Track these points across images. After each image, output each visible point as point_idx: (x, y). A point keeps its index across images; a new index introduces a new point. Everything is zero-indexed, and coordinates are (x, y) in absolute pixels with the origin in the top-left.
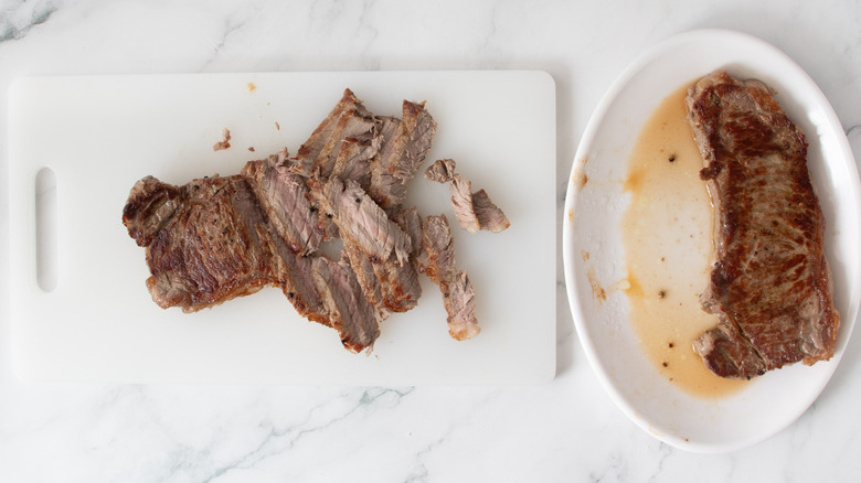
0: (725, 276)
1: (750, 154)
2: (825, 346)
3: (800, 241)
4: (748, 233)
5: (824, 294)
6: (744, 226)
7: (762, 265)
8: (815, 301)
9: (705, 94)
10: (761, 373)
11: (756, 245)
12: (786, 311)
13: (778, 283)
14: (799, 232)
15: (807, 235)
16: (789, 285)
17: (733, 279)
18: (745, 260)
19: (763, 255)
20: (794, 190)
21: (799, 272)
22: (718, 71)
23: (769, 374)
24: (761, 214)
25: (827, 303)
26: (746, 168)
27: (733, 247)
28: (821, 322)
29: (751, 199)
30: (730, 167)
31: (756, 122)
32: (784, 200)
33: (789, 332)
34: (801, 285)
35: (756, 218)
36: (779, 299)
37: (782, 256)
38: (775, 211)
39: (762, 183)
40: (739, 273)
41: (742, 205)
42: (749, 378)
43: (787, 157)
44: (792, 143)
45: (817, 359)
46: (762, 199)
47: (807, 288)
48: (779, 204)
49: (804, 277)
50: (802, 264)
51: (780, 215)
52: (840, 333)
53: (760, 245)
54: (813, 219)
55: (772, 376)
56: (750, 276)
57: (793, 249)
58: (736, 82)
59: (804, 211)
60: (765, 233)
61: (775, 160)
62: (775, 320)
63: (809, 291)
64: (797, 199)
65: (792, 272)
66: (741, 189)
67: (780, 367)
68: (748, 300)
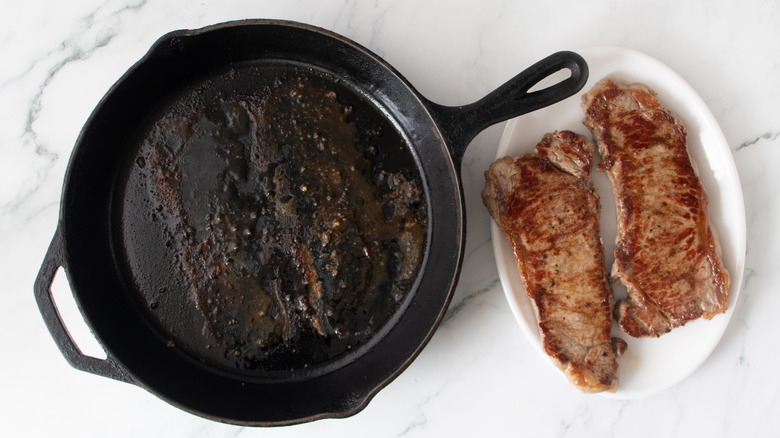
0: (627, 253)
1: (638, 147)
2: (719, 301)
3: (687, 216)
4: (642, 214)
5: (713, 258)
6: (638, 209)
7: (657, 240)
8: (707, 265)
9: (595, 101)
10: (668, 331)
11: (650, 224)
12: (683, 276)
13: (673, 253)
14: (686, 209)
15: (693, 211)
16: (683, 254)
17: (634, 254)
18: (642, 237)
19: (657, 232)
20: (679, 173)
21: (690, 242)
22: (603, 80)
23: (675, 331)
24: (652, 197)
25: (717, 266)
26: (635, 159)
27: (631, 227)
28: (714, 282)
29: (642, 185)
30: (622, 160)
31: (639, 119)
32: (670, 184)
33: (687, 294)
34: (692, 253)
35: (649, 201)
36: (676, 267)
37: (673, 231)
38: (664, 193)
39: (650, 171)
40: (639, 249)
41: (635, 191)
42: (658, 336)
43: (670, 147)
44: (672, 134)
45: (714, 313)
46: (652, 184)
47: (697, 255)
48: (666, 187)
49: (694, 247)
50: (691, 236)
51: (668, 197)
52: (731, 289)
53: (653, 224)
54: (696, 196)
55: (677, 333)
56: (647, 250)
57: (681, 224)
58: (620, 87)
59: (688, 191)
60: (657, 213)
61: (659, 150)
62: (675, 285)
63: (700, 257)
64: (681, 181)
65: (684, 243)
66: (633, 178)
67: (683, 325)
68: (649, 270)
